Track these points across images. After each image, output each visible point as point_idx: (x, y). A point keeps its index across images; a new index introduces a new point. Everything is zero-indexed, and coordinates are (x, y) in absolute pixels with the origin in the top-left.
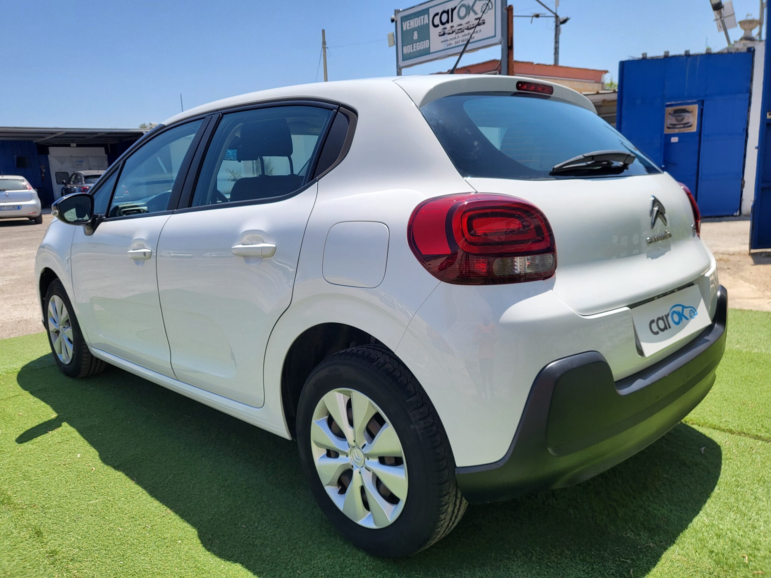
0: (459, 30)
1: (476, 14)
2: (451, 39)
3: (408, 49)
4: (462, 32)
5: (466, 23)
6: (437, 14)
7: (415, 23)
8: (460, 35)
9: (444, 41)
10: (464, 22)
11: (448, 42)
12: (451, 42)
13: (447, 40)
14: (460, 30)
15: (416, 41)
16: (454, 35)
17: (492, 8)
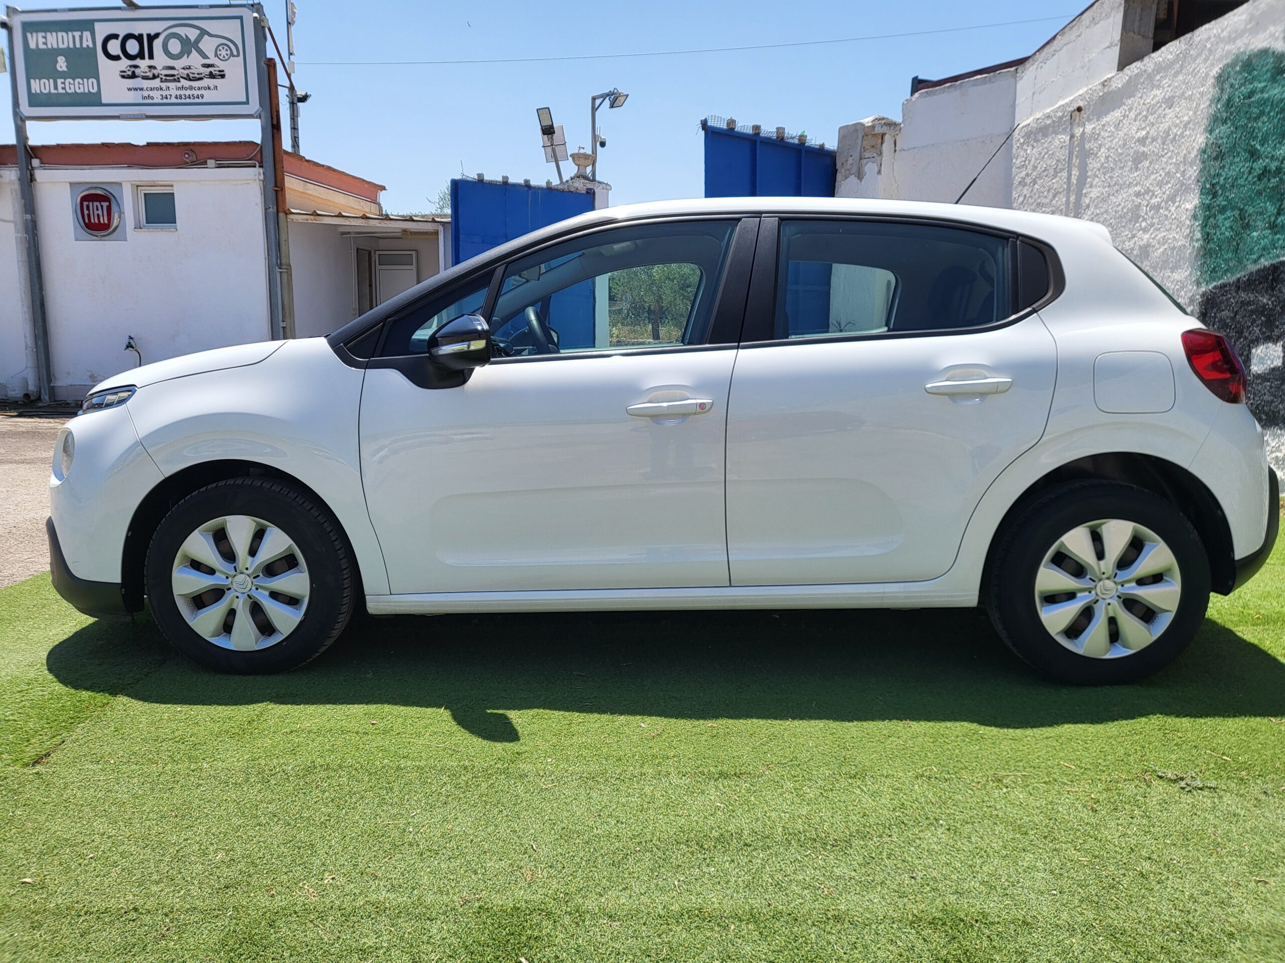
0: (166, 75)
1: (205, 56)
2: (151, 89)
3: (40, 86)
4: (174, 80)
5: (184, 68)
6: (115, 36)
7: (56, 40)
8: (172, 85)
9: (136, 89)
10: (179, 64)
11: (146, 93)
12: (152, 93)
13: (142, 89)
14: (172, 78)
15: (63, 75)
16: (156, 83)
17: (238, 55)
